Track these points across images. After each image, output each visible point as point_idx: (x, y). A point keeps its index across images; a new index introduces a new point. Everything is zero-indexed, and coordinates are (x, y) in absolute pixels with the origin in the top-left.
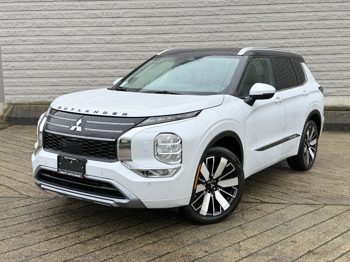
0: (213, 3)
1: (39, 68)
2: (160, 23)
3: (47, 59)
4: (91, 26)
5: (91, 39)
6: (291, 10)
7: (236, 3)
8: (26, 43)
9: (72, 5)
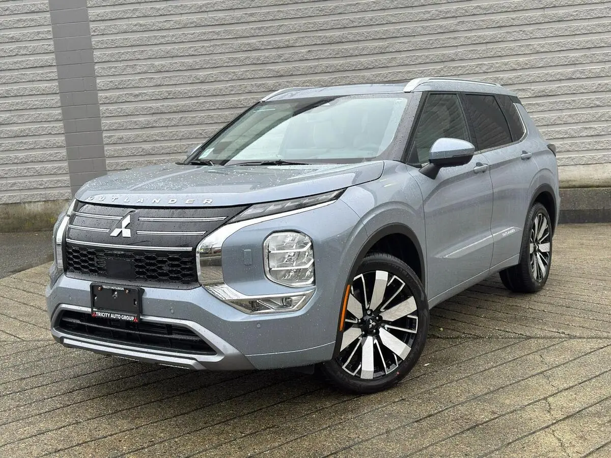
0: (446, 13)
1: (162, 139)
2: (356, 52)
3: (173, 123)
4: (244, 64)
5: (244, 86)
6: (582, 16)
7: (486, 9)
8: (140, 98)
9: (211, 32)
